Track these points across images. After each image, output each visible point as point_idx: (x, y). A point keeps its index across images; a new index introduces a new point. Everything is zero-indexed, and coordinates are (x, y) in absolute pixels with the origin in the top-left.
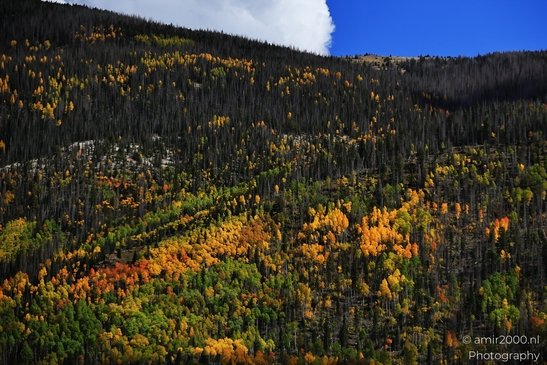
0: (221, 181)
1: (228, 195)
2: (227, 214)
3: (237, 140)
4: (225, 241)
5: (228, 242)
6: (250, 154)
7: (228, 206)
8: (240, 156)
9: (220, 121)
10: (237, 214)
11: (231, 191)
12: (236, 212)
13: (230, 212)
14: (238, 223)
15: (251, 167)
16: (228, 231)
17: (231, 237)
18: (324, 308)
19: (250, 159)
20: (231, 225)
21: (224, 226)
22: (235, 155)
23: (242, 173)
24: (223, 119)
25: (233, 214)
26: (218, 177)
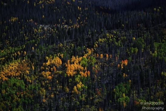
0: (14, 45)
4: (11, 70)
5: (12, 71)
7: (13, 56)
9: (14, 19)
11: (14, 49)
13: (13, 59)
14: (16, 63)
15: (26, 39)
16: (12, 66)
17: (13, 69)
18: (50, 98)
20: (13, 64)
21: (11, 64)
23: (22, 41)
24: (15, 18)
26: (12, 43)
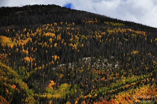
1: (142, 78)
2: (142, 84)
3: (142, 59)
6: (146, 64)
8: (143, 65)
10: (146, 85)
12: (146, 84)
19: (146, 66)
22: (141, 64)
25: (144, 85)
